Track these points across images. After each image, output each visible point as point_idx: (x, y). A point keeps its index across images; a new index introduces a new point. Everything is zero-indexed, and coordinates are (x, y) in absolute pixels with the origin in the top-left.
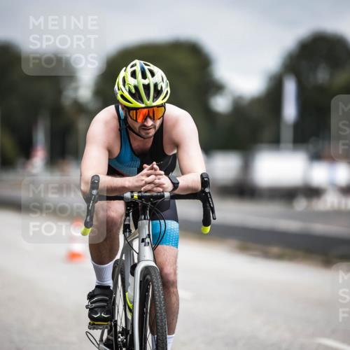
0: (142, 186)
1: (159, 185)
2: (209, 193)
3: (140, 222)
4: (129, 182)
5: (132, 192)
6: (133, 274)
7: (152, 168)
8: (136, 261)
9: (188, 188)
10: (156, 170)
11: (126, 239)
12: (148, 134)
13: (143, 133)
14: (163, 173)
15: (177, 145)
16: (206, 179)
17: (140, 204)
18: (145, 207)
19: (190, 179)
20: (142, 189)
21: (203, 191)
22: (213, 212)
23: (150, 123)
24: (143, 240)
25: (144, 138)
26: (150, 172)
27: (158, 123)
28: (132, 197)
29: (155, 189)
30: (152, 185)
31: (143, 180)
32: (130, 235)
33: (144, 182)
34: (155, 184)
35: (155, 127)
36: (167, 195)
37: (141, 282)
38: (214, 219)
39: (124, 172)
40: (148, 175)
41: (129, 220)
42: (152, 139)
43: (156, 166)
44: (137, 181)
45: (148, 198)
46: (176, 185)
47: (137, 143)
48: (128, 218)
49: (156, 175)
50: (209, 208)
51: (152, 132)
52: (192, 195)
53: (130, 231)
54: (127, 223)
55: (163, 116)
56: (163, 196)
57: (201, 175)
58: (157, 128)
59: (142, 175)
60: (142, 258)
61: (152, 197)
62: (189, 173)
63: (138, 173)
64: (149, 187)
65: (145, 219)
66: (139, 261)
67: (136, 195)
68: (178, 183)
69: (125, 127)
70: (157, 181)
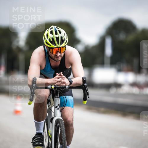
0: (56, 83)
1: (64, 83)
2: (86, 86)
3: (55, 99)
4: (50, 81)
5: (51, 85)
6: (52, 122)
7: (60, 75)
8: (53, 116)
9: (77, 84)
10: (62, 76)
11: (48, 106)
12: (58, 59)
13: (56, 59)
14: (65, 77)
15: (71, 64)
16: (85, 80)
17: (55, 91)
18: (57, 92)
19: (78, 80)
20: (56, 84)
21: (83, 85)
22: (88, 95)
23: (59, 54)
24: (56, 107)
25: (56, 61)
26: (59, 76)
27: (63, 54)
28: (51, 87)
29: (62, 84)
30: (60, 83)
31: (56, 80)
32: (50, 105)
33: (56, 81)
34: (62, 82)
35: (61, 56)
36: (67, 87)
37: (55, 126)
38: (89, 98)
39: (48, 76)
40: (58, 78)
41: (50, 98)
42: (60, 61)
43: (62, 74)
44: (53, 81)
45: (58, 88)
46: (71, 83)
47: (53, 63)
48: (49, 97)
49: (62, 78)
50: (86, 93)
51: (60, 58)
52: (78, 87)
53: (51, 103)
54: (49, 99)
55: (65, 51)
56: (65, 87)
57: (83, 78)
58: (62, 57)
59: (56, 78)
60: (56, 115)
61: (60, 87)
62: (77, 77)
63: (54, 77)
64: (59, 83)
65: (57, 97)
66: (54, 117)
67: (53, 87)
68: (72, 82)
69: (48, 56)
70: (62, 81)
